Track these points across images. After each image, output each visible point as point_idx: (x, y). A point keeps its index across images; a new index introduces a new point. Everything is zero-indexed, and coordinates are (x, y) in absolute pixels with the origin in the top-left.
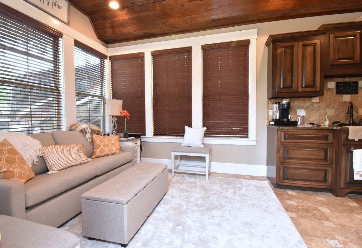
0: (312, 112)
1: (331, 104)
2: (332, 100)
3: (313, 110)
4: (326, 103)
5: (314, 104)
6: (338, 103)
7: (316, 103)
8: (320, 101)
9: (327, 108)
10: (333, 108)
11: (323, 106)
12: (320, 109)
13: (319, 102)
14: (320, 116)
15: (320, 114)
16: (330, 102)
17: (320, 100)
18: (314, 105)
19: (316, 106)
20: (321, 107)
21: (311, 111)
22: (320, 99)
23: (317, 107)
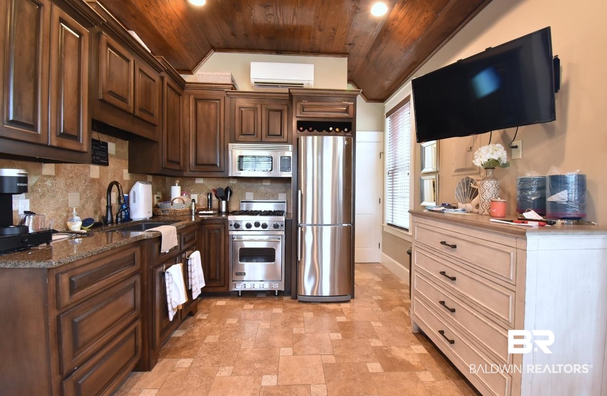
0: (42, 201)
1: (74, 182)
2: (75, 174)
3: (43, 195)
4: (66, 180)
5: (45, 179)
6: (84, 182)
7: (50, 176)
8: (56, 174)
9: (67, 191)
10: (77, 190)
11: (62, 187)
12: (57, 192)
13: (55, 176)
14: (58, 209)
15: (57, 206)
16: (72, 177)
17: (57, 172)
18: (46, 183)
19: (50, 185)
20: (58, 188)
21: (41, 198)
22: (56, 169)
23: (51, 187)
